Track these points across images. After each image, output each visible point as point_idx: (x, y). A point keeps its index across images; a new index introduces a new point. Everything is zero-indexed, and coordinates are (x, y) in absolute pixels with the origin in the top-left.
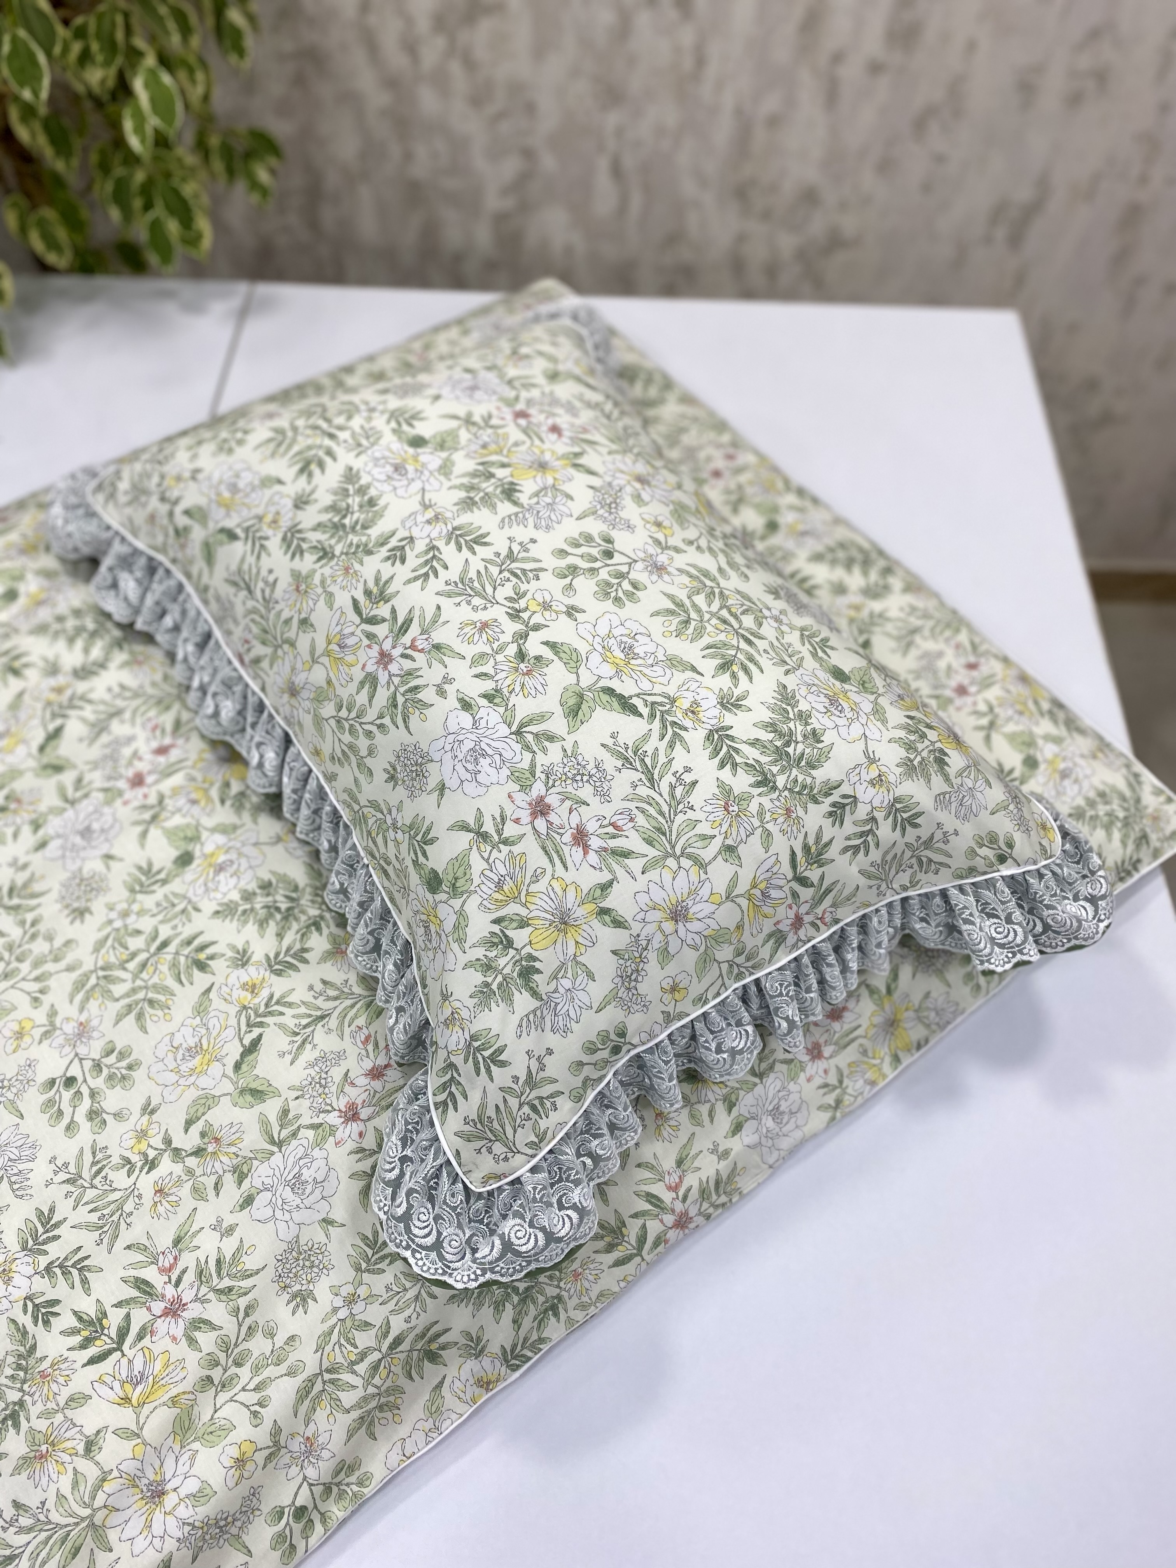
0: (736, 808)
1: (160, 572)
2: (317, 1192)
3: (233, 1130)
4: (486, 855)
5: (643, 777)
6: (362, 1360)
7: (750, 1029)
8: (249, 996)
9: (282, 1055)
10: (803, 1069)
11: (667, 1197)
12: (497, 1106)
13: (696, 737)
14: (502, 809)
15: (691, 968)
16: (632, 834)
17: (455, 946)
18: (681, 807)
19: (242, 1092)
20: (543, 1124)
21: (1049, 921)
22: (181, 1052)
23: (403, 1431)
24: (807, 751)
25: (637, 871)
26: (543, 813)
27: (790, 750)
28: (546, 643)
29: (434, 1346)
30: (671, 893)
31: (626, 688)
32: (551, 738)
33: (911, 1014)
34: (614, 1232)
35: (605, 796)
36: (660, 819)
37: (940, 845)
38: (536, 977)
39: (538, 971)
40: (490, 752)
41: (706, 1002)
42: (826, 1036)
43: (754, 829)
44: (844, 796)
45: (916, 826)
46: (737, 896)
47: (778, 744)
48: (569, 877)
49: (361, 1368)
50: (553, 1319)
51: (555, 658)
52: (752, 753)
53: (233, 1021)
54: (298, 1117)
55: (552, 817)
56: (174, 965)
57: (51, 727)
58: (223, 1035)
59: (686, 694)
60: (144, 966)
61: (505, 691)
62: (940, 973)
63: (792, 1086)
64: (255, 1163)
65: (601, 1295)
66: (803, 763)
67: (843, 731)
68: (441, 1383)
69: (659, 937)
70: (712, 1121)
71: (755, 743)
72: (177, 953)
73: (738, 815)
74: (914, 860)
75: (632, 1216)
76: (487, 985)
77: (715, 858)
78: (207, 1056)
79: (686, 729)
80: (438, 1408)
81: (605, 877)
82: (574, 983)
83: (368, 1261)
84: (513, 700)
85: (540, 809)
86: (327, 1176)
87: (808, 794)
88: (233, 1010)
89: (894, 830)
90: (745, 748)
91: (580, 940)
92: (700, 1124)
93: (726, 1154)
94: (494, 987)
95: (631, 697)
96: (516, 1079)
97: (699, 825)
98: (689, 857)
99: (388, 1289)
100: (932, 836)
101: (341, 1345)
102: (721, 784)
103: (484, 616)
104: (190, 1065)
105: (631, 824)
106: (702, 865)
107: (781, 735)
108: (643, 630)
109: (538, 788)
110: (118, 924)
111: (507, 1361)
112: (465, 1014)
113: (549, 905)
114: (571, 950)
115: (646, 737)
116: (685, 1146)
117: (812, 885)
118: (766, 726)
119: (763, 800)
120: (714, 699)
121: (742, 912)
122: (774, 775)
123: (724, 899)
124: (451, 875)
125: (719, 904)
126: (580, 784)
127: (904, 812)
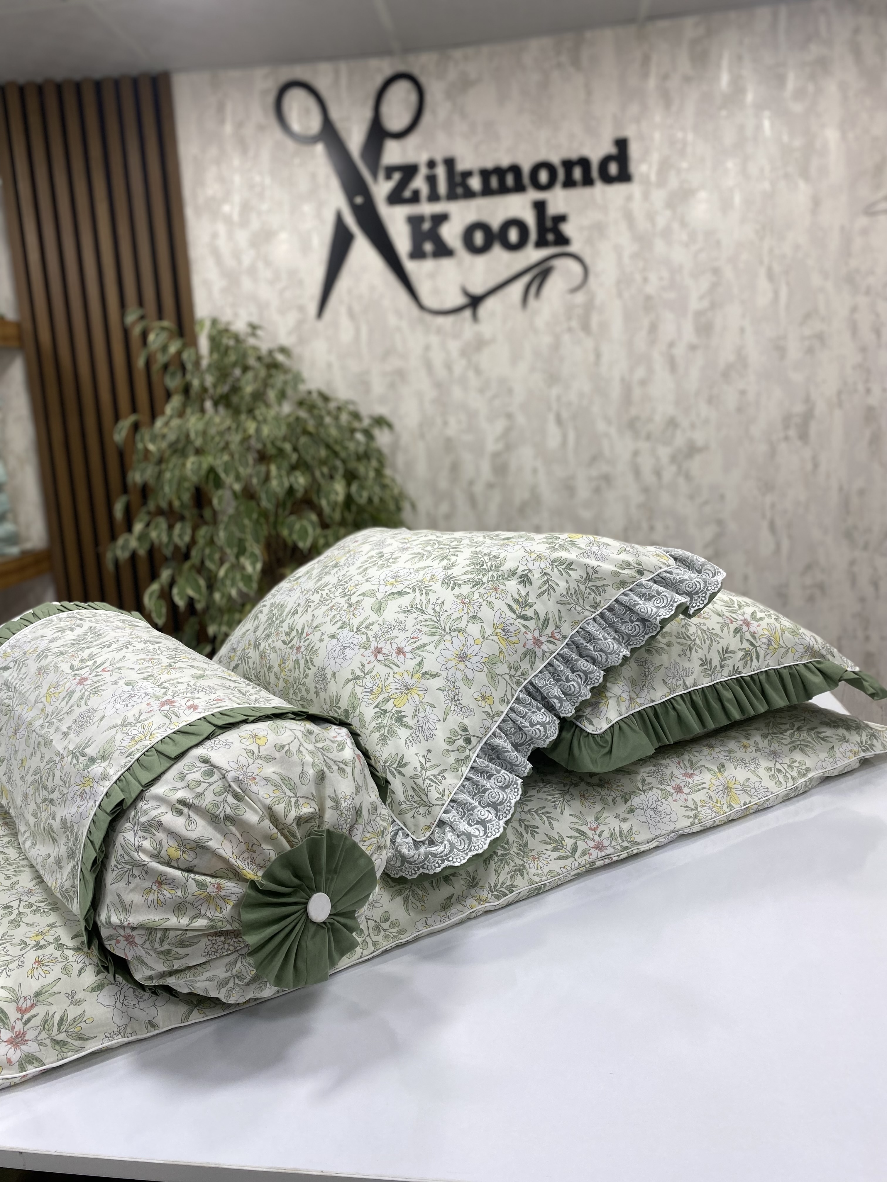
4: (361, 685)
14: (361, 662)
15: (486, 683)
16: (423, 637)
20: (441, 787)
24: (493, 563)
27: (485, 567)
28: (360, 595)
30: (454, 650)
31: (399, 588)
32: (372, 624)
35: (405, 630)
36: (434, 623)
37: (595, 576)
38: (405, 719)
39: (405, 716)
40: (347, 645)
41: (508, 702)
43: (481, 604)
44: (523, 571)
45: (574, 569)
46: (489, 636)
47: (477, 568)
48: (401, 670)
51: (365, 597)
52: (466, 577)
55: (384, 651)
59: (426, 576)
61: (347, 621)
66: (494, 568)
67: (511, 551)
69: (459, 673)
71: (466, 573)
73: (470, 602)
74: (588, 590)
76: (382, 735)
77: (467, 624)
79: (431, 586)
81: (418, 659)
82: (425, 713)
84: (351, 621)
85: (378, 651)
87: (503, 578)
89: (562, 575)
90: (462, 577)
91: (419, 692)
95: (402, 590)
96: (416, 769)
97: (453, 616)
98: (455, 630)
100: (587, 572)
102: (456, 595)
103: (332, 604)
105: (421, 633)
106: (463, 631)
107: (477, 564)
113: (398, 686)
114: (417, 699)
117: (532, 618)
118: (469, 565)
119: (479, 591)
120: (441, 570)
121: (497, 643)
122: (480, 579)
123: (482, 640)
124: (350, 704)
125: (482, 644)
126: (391, 632)
127: (561, 565)
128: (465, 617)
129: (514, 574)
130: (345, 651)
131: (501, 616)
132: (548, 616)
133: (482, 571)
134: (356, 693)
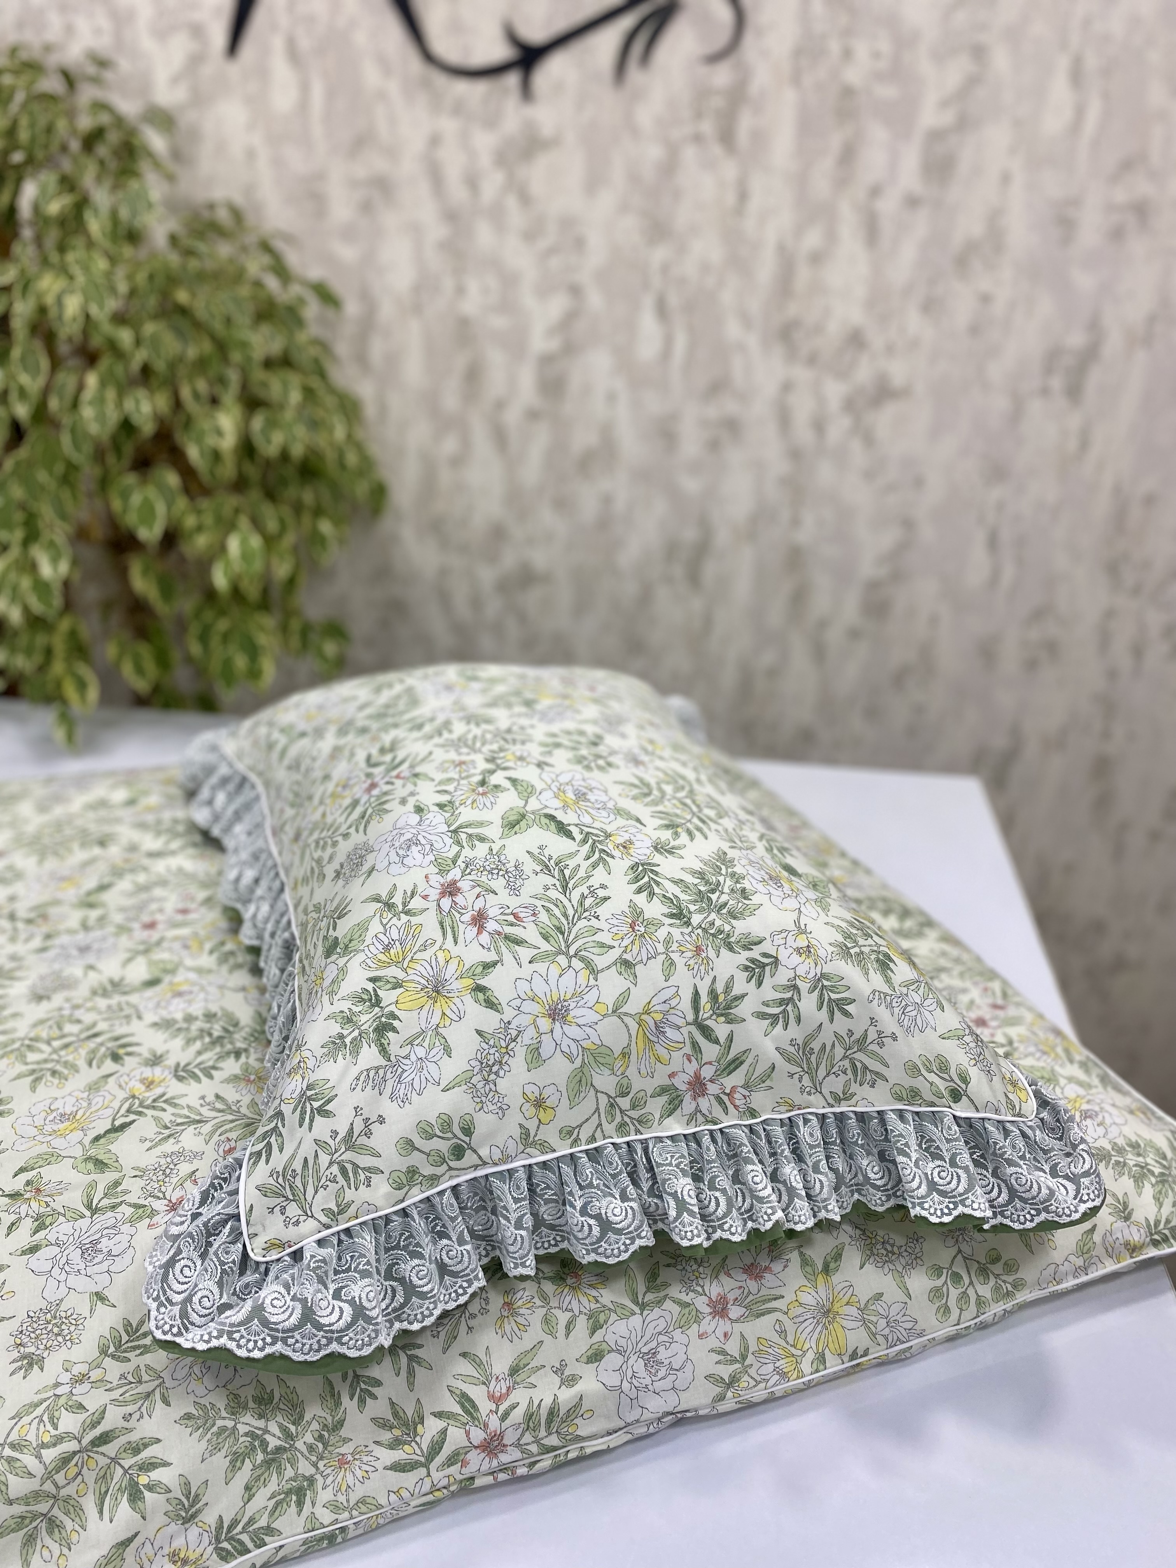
0: (642, 929)
2: (106, 1264)
3: (58, 1187)
4: (385, 922)
5: (558, 884)
6: (54, 1446)
8: (143, 1088)
9: (143, 1140)
10: (698, 1320)
11: (485, 1406)
12: (306, 1161)
13: (620, 865)
14: (415, 886)
15: (562, 1082)
16: (531, 927)
17: (325, 999)
18: (586, 914)
19: (87, 1159)
21: (1013, 1181)
22: (55, 1114)
24: (731, 902)
25: (525, 960)
26: (451, 894)
27: (714, 897)
28: (509, 779)
29: (143, 1480)
30: (555, 990)
31: (568, 818)
32: (482, 839)
33: (853, 1311)
34: (406, 1424)
35: (515, 891)
36: (563, 919)
37: (874, 1047)
38: (390, 1034)
39: (395, 1030)
40: (423, 841)
42: (737, 1293)
43: (657, 954)
44: (765, 955)
45: (847, 1014)
46: (626, 1014)
47: (702, 888)
48: (455, 951)
49: (49, 1455)
50: (294, 1509)
51: (512, 789)
52: (673, 890)
53: (115, 1105)
54: (125, 1193)
55: (459, 899)
56: (94, 1052)
58: (101, 1112)
59: (622, 834)
60: (67, 1046)
61: (457, 804)
62: (899, 1275)
63: (677, 1334)
64: (62, 1219)
65: (363, 1501)
66: (724, 911)
67: (776, 900)
68: (132, 1540)
69: (531, 1032)
70: (567, 1335)
71: (677, 882)
73: (642, 936)
74: (847, 1063)
76: (341, 1037)
77: (608, 967)
78: (76, 1125)
79: (613, 857)
81: (492, 957)
82: (427, 1053)
83: (119, 1346)
84: (462, 809)
85: (451, 890)
86: (123, 1254)
87: (724, 940)
88: (122, 1096)
89: (820, 1008)
90: (667, 884)
91: (448, 1012)
92: (552, 1334)
93: (571, 1380)
94: (348, 1040)
95: (570, 825)
96: (335, 1133)
97: (600, 933)
98: (583, 959)
99: (123, 1377)
100: (865, 1036)
101: (41, 1421)
102: (632, 905)
103: (464, 758)
104: (56, 1127)
105: (534, 918)
106: (594, 971)
107: (707, 882)
108: (600, 787)
109: (455, 874)
111: (218, 1541)
112: (311, 1063)
113: (426, 971)
114: (436, 1019)
115: (571, 855)
116: (527, 1353)
117: (716, 1041)
118: (694, 873)
119: (673, 930)
120: (649, 843)
121: (630, 1036)
122: (690, 912)
123: (610, 1011)
124: (349, 937)
125: (604, 1016)
126: (495, 876)
127: (832, 991)
128: (614, 954)
129: (747, 947)
130: (413, 848)
131: (670, 999)
132: (744, 1058)
133: (705, 900)
134: (367, 929)
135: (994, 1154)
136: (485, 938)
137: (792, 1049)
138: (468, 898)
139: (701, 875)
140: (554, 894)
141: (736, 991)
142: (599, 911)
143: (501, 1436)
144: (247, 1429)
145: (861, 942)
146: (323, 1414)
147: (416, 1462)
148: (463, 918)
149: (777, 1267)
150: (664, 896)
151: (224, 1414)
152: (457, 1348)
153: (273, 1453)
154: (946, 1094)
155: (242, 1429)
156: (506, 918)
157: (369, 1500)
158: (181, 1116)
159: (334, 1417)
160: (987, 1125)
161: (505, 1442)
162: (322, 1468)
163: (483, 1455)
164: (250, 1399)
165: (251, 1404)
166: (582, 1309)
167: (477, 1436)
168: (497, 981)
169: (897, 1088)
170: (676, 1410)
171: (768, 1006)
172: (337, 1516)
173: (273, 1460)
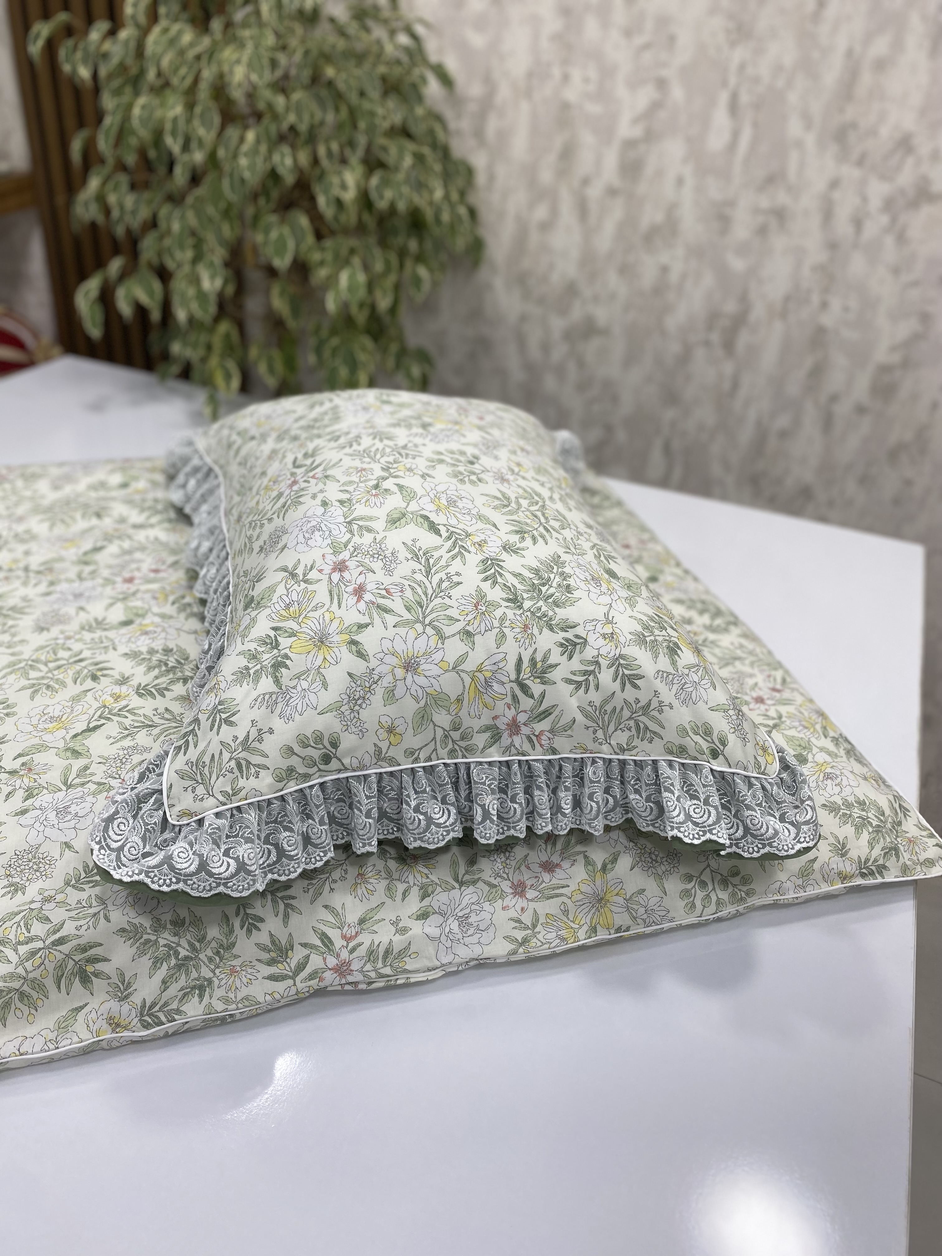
0: (484, 608)
1: (212, 475)
2: (73, 822)
3: (44, 768)
4: (288, 586)
5: (423, 569)
6: (27, 943)
7: (453, 811)
8: (112, 701)
9: (109, 738)
10: (502, 897)
11: (339, 943)
12: (213, 756)
13: (474, 558)
14: (314, 562)
15: (409, 717)
16: (398, 600)
17: (239, 640)
18: (442, 594)
19: (67, 750)
20: (242, 783)
21: (748, 822)
22: (46, 717)
23: (30, 1031)
24: (557, 594)
25: (390, 624)
26: (340, 570)
27: (544, 589)
28: (397, 485)
29: (90, 969)
30: (410, 649)
31: (439, 519)
32: (369, 530)
33: (620, 900)
34: (280, 950)
35: (389, 572)
36: (423, 597)
37: (655, 713)
38: (283, 670)
39: (287, 667)
40: (324, 528)
41: (416, 760)
42: (534, 881)
43: (493, 628)
44: (577, 636)
45: (636, 686)
46: (463, 671)
47: (536, 582)
48: (338, 613)
49: (23, 949)
50: (196, 999)
51: (399, 493)
52: (512, 580)
53: (91, 712)
54: (92, 774)
55: (346, 574)
56: (79, 672)
57: (99, 544)
58: (80, 717)
59: (479, 534)
60: (59, 667)
61: (354, 502)
62: (659, 878)
63: (486, 905)
64: (45, 791)
65: (246, 998)
66: (550, 600)
67: (593, 596)
68: (82, 1008)
69: (389, 678)
70: (403, 900)
71: (517, 575)
72: (85, 667)
73: (483, 613)
74: (632, 723)
75: (301, 945)
76: (248, 668)
77: (453, 635)
78: (61, 725)
79: (469, 552)
80: (67, 1026)
81: (365, 620)
82: (310, 686)
83: (78, 880)
84: (357, 506)
85: (341, 567)
86: (87, 815)
87: (547, 622)
88: (96, 705)
89: (615, 680)
90: (508, 576)
91: (328, 657)
92: (392, 898)
93: (403, 931)
94: (252, 672)
95: (439, 525)
96: (236, 738)
97: (450, 609)
98: (434, 628)
99: (79, 902)
100: (649, 704)
101: (19, 925)
102: (479, 590)
103: (365, 466)
104: (46, 726)
105: (401, 594)
106: (442, 637)
107: (540, 578)
108: (469, 497)
109: (345, 555)
110: (60, 641)
111: (142, 1015)
112: (223, 686)
113: (315, 626)
114: (319, 662)
115: (436, 548)
116: (373, 909)
117: (532, 697)
118: (531, 569)
119: (508, 611)
120: (499, 543)
121: (464, 687)
122: (523, 599)
123: (451, 668)
124: (261, 597)
125: (446, 671)
126: (375, 560)
127: (626, 668)
128: (459, 626)
129: (564, 630)
130: (316, 533)
131: (499, 662)
132: (552, 711)
133: (537, 591)
134: (275, 591)
135: (738, 800)
136: (362, 605)
137: (589, 709)
138: (353, 575)
139: (537, 572)
140: (419, 577)
141: (552, 660)
142: (453, 592)
143: (349, 963)
144: (165, 942)
145: (657, 632)
146: (221, 938)
147: (286, 975)
148: (348, 589)
149: (566, 864)
150: (505, 585)
151: (149, 931)
152: (321, 901)
153: (183, 960)
154: (707, 752)
155: (162, 942)
156: (380, 591)
157: (250, 998)
158: (138, 722)
159: (228, 940)
160: (735, 778)
161: (352, 968)
162: (218, 974)
163: (335, 975)
164: (168, 923)
165: (169, 926)
166: (416, 882)
167: (332, 961)
168: (367, 639)
169: (669, 745)
170: (480, 957)
171: (575, 674)
172: (227, 1007)
173: (183, 965)
